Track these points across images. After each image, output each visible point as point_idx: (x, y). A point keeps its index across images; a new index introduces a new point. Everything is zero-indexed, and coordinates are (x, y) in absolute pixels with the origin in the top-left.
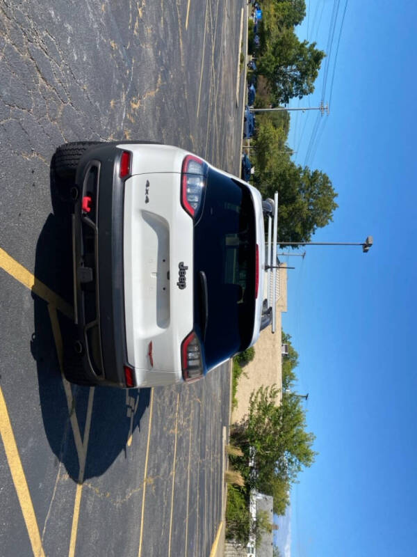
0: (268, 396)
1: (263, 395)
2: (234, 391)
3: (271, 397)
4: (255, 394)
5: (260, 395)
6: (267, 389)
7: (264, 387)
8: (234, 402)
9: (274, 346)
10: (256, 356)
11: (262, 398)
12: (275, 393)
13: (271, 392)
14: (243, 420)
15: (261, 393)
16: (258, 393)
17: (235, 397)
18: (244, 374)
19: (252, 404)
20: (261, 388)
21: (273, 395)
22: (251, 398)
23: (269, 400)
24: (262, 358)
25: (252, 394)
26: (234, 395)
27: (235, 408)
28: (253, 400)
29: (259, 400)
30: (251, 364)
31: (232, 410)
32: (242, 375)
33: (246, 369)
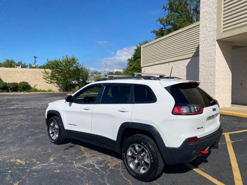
0: (48, 75)
1: (47, 78)
2: (44, 91)
3: (48, 74)
4: (47, 81)
5: (47, 79)
6: (44, 76)
7: (43, 77)
8: (49, 91)
9: (18, 72)
10: (25, 81)
11: (49, 78)
12: (46, 72)
13: (45, 74)
14: (57, 86)
15: (46, 78)
16: (47, 80)
17: (47, 90)
18: (35, 86)
19: (51, 83)
20: (44, 78)
21: (47, 73)
22: (49, 83)
23: (49, 75)
24: (26, 78)
25: (47, 82)
26: (46, 91)
27: (52, 90)
28: (50, 82)
29: (49, 79)
30: (29, 83)
31: (53, 91)
32: (36, 87)
33: (32, 86)
